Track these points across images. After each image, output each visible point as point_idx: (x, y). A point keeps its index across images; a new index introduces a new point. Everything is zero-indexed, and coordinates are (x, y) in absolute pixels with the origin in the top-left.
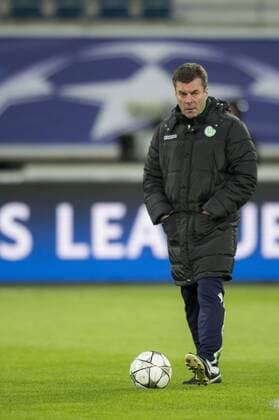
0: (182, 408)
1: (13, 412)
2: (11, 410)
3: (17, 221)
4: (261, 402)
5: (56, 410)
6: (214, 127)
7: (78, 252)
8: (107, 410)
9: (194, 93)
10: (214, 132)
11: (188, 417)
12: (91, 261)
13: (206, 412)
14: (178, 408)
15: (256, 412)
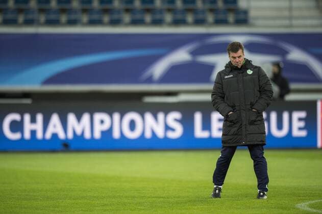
0: (254, 208)
1: (174, 210)
2: (173, 209)
3: (176, 120)
4: (291, 205)
5: (194, 209)
6: (251, 70)
7: (205, 134)
8: (218, 209)
9: (239, 57)
10: (252, 72)
11: (257, 212)
12: (210, 139)
13: (265, 210)
14: (252, 208)
15: (289, 210)
